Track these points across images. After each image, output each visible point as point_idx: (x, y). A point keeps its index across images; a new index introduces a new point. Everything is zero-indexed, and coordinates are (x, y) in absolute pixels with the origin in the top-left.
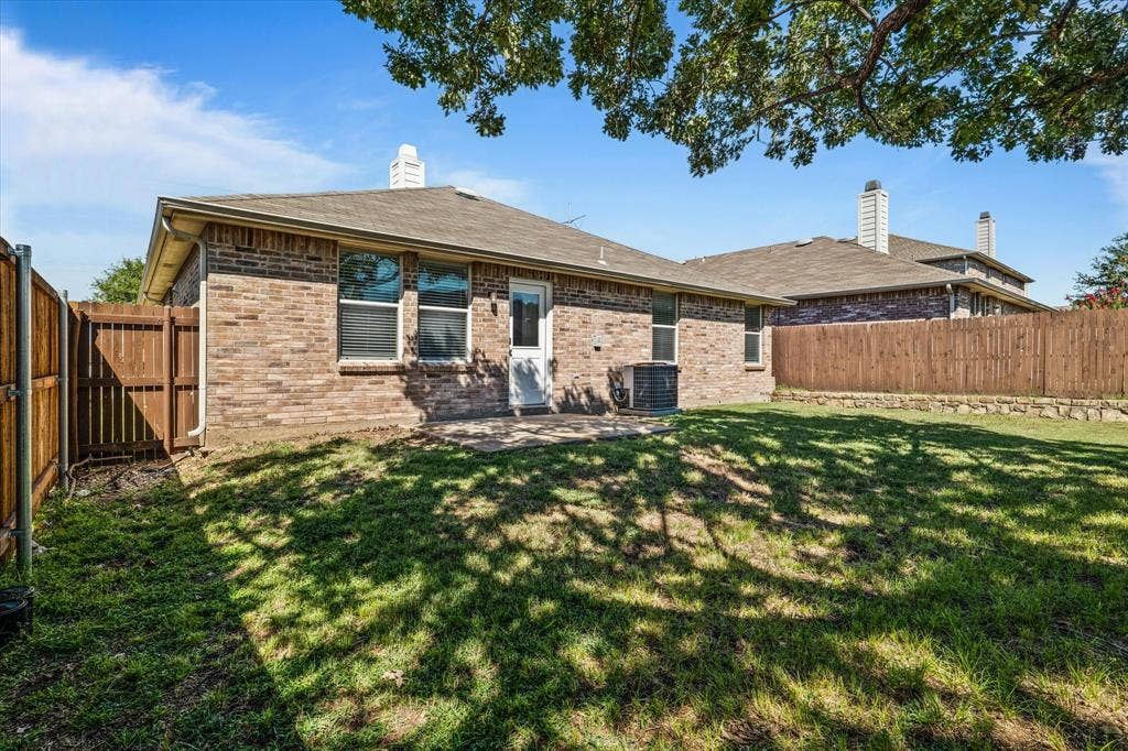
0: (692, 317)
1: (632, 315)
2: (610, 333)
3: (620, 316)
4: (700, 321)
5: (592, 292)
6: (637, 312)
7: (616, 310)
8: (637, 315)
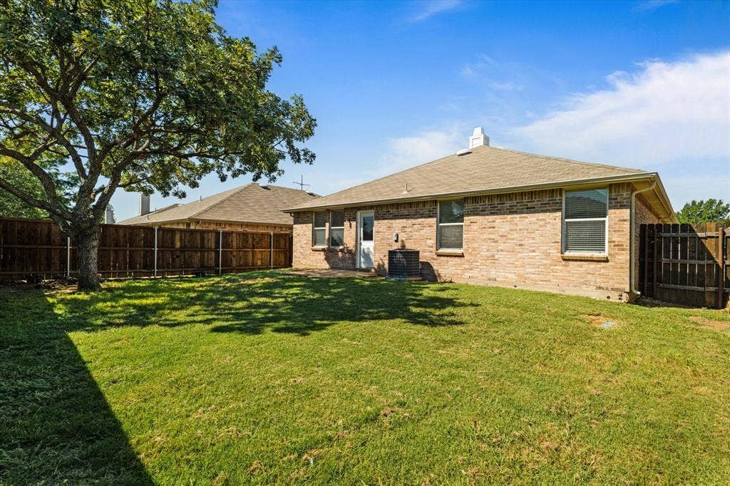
0: (477, 215)
1: (420, 220)
2: (405, 232)
3: (411, 221)
4: (487, 217)
5: (393, 211)
6: (425, 217)
7: (409, 218)
8: (423, 220)
